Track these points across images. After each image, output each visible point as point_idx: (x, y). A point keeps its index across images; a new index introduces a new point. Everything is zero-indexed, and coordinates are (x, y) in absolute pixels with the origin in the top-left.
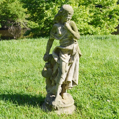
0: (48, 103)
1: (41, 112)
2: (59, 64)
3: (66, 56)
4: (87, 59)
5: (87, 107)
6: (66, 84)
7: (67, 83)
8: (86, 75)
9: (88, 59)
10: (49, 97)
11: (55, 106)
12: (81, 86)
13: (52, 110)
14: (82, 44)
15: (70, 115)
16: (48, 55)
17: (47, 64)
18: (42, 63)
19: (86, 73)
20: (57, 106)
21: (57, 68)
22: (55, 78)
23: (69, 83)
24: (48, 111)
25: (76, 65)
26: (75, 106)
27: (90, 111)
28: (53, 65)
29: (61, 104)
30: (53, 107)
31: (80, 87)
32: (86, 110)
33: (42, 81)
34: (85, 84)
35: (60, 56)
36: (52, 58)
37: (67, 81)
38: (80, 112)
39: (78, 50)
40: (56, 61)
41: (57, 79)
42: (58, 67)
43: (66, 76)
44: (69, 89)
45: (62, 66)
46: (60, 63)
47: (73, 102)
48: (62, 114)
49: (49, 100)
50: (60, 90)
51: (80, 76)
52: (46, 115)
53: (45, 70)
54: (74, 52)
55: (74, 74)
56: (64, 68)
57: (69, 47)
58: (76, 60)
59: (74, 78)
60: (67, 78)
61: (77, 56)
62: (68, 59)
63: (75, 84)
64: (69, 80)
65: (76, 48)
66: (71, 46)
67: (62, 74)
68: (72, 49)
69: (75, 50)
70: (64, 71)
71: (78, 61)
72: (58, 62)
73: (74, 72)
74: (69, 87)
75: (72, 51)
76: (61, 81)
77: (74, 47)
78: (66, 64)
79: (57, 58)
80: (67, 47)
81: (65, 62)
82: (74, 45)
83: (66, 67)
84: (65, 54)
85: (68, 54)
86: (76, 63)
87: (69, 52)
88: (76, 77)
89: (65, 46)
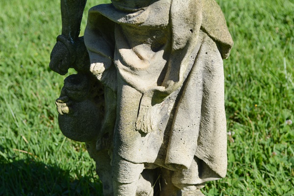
2: (113, 89)
25: (205, 92)
39: (198, 27)
53: (62, 112)
54: (178, 35)
55: (203, 131)
56: (127, 119)
57: (147, 17)
58: (204, 68)
59: (203, 149)
60: (167, 146)
61: (206, 52)
62: (152, 69)
63: (210, 173)
64: (178, 158)
65: (186, 18)
66: (156, 10)
67: (122, 143)
68: (168, 23)
69: (184, 27)
70: (132, 131)
71: (213, 76)
72: (108, 82)
73: (200, 123)
74: (184, 182)
75: (169, 31)
76: (124, 174)
77: (173, 11)
78: (142, 96)
79: (102, 64)
80: (134, 14)
81: (134, 88)
82: (172, 5)
83: (139, 115)
84: (135, 47)
85: (153, 46)
86: (207, 81)
87: (154, 37)
88: (210, 144)
89: (123, 7)
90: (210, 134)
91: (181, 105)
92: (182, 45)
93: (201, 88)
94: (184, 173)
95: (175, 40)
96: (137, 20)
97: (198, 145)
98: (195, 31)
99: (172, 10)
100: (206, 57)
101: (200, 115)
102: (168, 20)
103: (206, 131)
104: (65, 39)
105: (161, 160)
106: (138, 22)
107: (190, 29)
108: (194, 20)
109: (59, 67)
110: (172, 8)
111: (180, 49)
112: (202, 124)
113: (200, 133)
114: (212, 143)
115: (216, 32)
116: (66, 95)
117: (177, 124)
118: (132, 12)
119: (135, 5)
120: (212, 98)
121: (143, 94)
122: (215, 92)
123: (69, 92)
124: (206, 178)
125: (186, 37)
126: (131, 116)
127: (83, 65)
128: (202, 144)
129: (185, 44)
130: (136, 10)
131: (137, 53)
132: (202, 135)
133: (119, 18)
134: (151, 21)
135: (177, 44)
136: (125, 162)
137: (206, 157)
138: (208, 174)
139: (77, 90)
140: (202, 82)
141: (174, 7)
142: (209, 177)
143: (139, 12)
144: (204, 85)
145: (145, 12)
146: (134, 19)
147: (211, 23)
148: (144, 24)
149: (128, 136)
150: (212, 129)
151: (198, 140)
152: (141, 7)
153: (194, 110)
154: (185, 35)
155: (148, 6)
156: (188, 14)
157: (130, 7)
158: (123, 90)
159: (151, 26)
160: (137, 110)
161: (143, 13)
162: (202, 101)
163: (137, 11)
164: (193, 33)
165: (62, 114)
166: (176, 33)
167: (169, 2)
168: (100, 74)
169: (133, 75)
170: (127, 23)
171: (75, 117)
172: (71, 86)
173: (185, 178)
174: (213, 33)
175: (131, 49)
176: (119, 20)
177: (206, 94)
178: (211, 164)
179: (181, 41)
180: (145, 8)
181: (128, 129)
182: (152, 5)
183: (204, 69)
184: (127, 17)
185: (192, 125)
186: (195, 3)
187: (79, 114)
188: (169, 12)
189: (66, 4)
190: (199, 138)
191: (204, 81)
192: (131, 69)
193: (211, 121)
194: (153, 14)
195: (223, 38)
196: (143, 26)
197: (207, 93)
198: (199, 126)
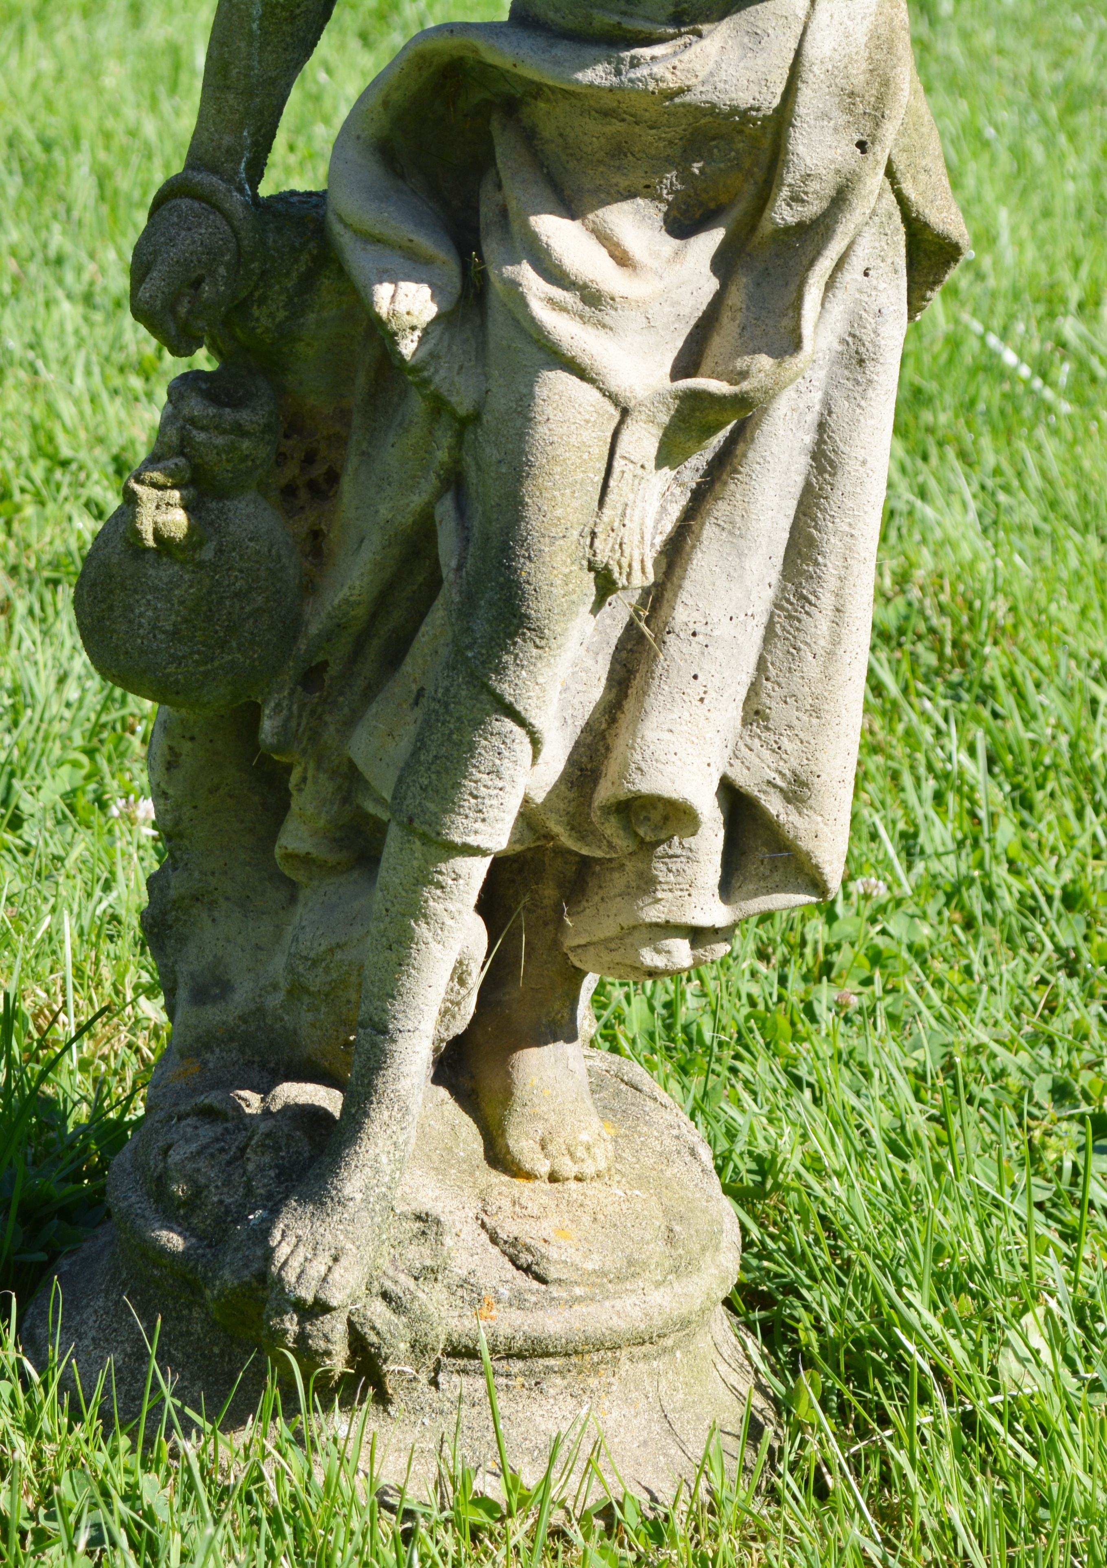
0: (174, 1241)
1: (30, 1426)
2: (463, 404)
3: (622, 259)
4: (1042, 371)
5: (1008, 1365)
6: (585, 863)
7: (611, 828)
8: (1006, 701)
9: (1064, 372)
10: (208, 1114)
11: (321, 1308)
12: (896, 925)
13: (272, 1393)
14: (955, 48)
15: (630, 1519)
16: (235, 202)
17: (196, 407)
18: (67, 409)
19: (1023, 669)
20: (379, 1310)
21: (417, 501)
22: (350, 724)
23: (646, 848)
24: (171, 1402)
25: (823, 458)
26: (754, 1346)
27: (1074, 1466)
28: (340, 441)
29: (460, 1267)
30: (291, 1324)
31: (876, 958)
32: (986, 1436)
33: (65, 779)
34: (975, 900)
35: (491, 247)
36: (326, 284)
37: (605, 793)
38: (856, 1464)
39: (890, 131)
40: (408, 347)
41: (408, 732)
42: (430, 483)
43: (596, 691)
44: (650, 958)
45: (539, 460)
46: (499, 402)
47: (712, 1244)
48: (462, 1482)
49: (208, 1172)
50: (460, 976)
51: (891, 713)
52: (131, 1496)
53: (157, 533)
54: (809, 162)
55: (779, 650)
56: (559, 512)
57: (711, 65)
58: (843, 341)
59: (765, 743)
60: (613, 721)
61: (865, 265)
62: (667, 309)
63: (772, 870)
64: (668, 769)
65: (849, 88)
66: (746, 40)
67: (521, 625)
68: (776, 102)
69: (835, 129)
70: (575, 568)
71: (870, 381)
72: (442, 373)
73: (772, 615)
74: (653, 914)
75: (766, 143)
76: (483, 791)
77: (811, 52)
78: (621, 422)
79: (425, 291)
80: (658, 50)
81: (592, 381)
82: (813, 27)
83: (611, 498)
84: (600, 212)
85: (675, 213)
86: (842, 406)
87: (696, 168)
88: (805, 718)
89: (616, 18)
90: (812, 667)
91: (721, 509)
92: (814, 208)
93: (809, 438)
94: (659, 869)
95: (789, 179)
96: (669, 76)
97: (745, 722)
98: (878, 148)
99: (807, 46)
100: (860, 291)
101: (774, 576)
102: (780, 89)
103: (794, 651)
104: (222, 186)
105: (572, 795)
106: (672, 82)
107: (857, 137)
108: (880, 98)
109: (183, 310)
110: (809, 37)
111: (800, 225)
112: (780, 619)
113: (761, 666)
114: (815, 711)
115: (923, 177)
116: (182, 454)
117: (690, 602)
118: (649, 41)
119: (671, 9)
120: (849, 488)
121: (625, 412)
122: (864, 463)
123: (200, 436)
124: (756, 895)
125: (838, 172)
126: (576, 504)
127: (281, 315)
128: (767, 719)
129: (825, 204)
130: (671, 31)
131: (604, 238)
132: (772, 672)
133: (583, 67)
134: (720, 86)
135: (795, 199)
136: (509, 725)
137: (779, 782)
138: (765, 878)
139: (239, 430)
140: (818, 407)
141: (818, 36)
142: (769, 891)
143: (680, 42)
144: (822, 427)
145: (705, 43)
146: (658, 70)
147: (914, 135)
148: (688, 98)
149: (557, 591)
150: (822, 642)
151: (748, 699)
152: (693, 21)
153: (764, 541)
154: (833, 161)
155: (721, 18)
156: (858, 76)
157: (647, 19)
158: (541, 391)
159: (714, 106)
160: (599, 478)
161: (696, 48)
162: (800, 503)
163: (673, 37)
164: (870, 155)
165: (150, 542)
166: (801, 149)
167: (802, 14)
168: (413, 328)
169: (589, 328)
170: (621, 88)
171: (201, 565)
172: (211, 411)
173: (659, 895)
174: (914, 178)
175: (578, 223)
176: (580, 76)
177: (821, 470)
178: (794, 818)
179: (814, 186)
180: (705, 28)
181: (561, 557)
182: (735, 17)
183: (840, 348)
184: (621, 61)
185: (742, 617)
186: (893, 30)
187: (219, 551)
188: (792, 55)
189: (255, 26)
190: (754, 689)
191: (828, 408)
192: (584, 300)
193: (827, 601)
194: (734, 54)
195: (940, 210)
196: (683, 105)
197: (831, 463)
198: (760, 632)
